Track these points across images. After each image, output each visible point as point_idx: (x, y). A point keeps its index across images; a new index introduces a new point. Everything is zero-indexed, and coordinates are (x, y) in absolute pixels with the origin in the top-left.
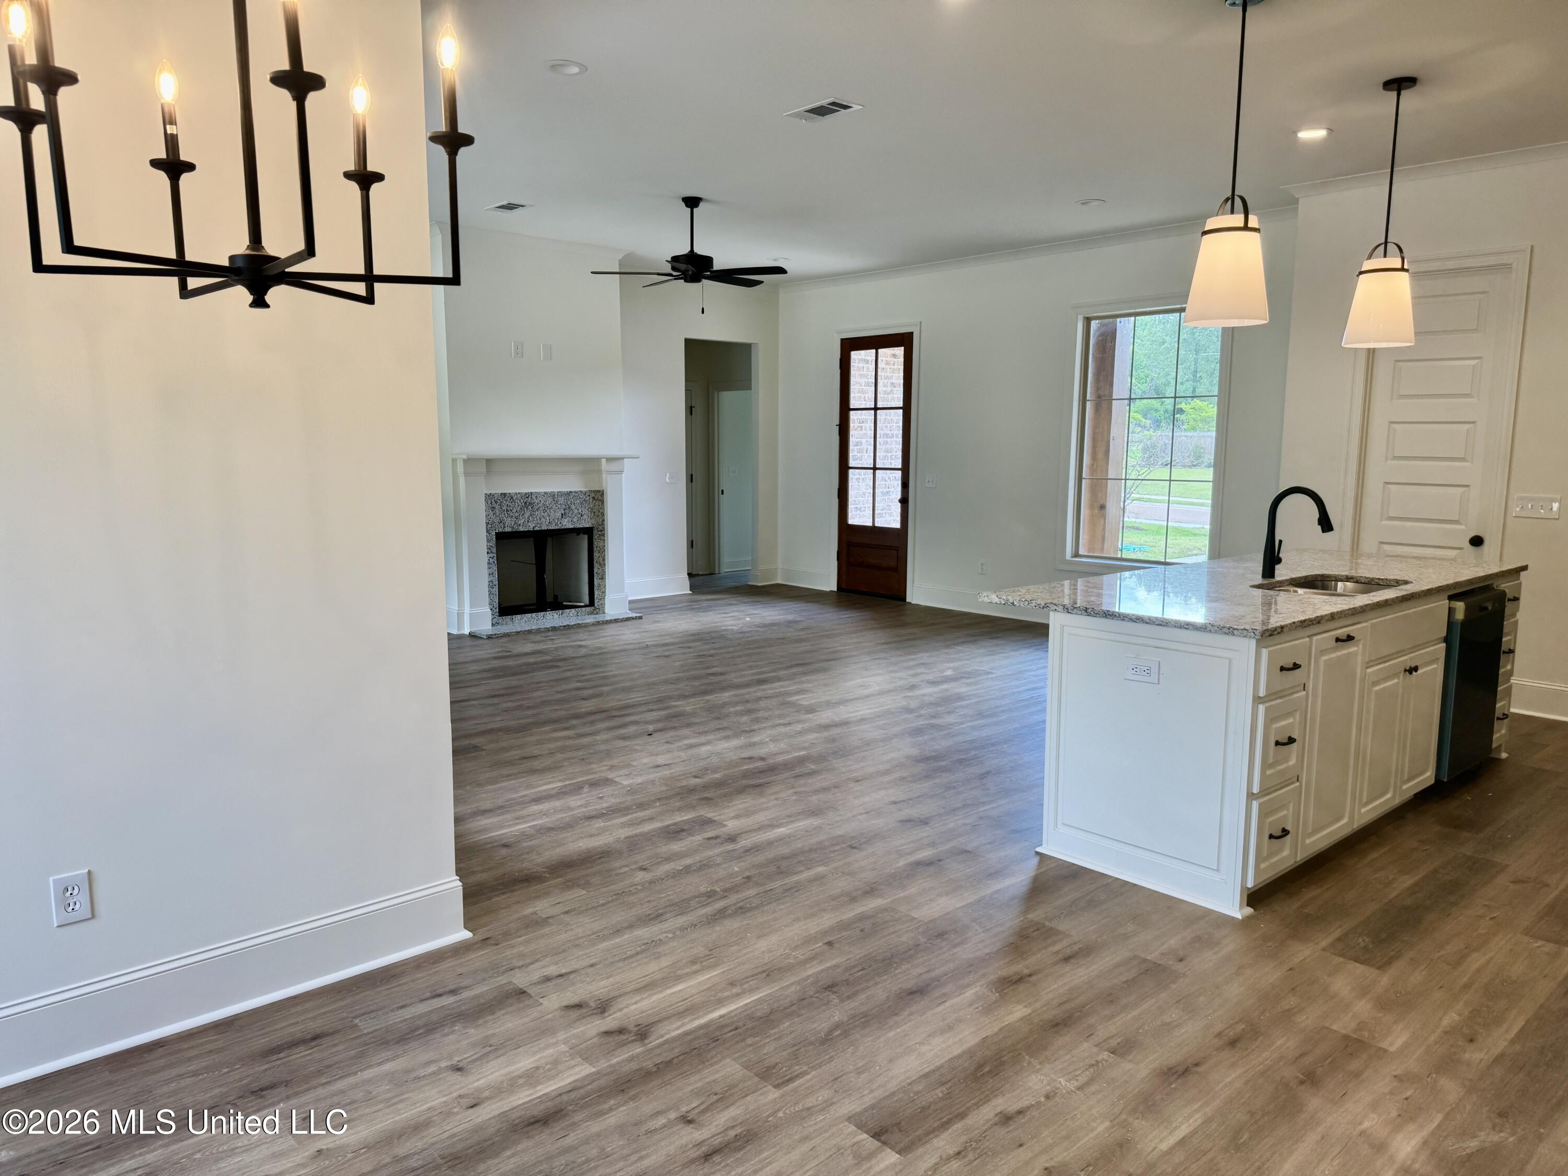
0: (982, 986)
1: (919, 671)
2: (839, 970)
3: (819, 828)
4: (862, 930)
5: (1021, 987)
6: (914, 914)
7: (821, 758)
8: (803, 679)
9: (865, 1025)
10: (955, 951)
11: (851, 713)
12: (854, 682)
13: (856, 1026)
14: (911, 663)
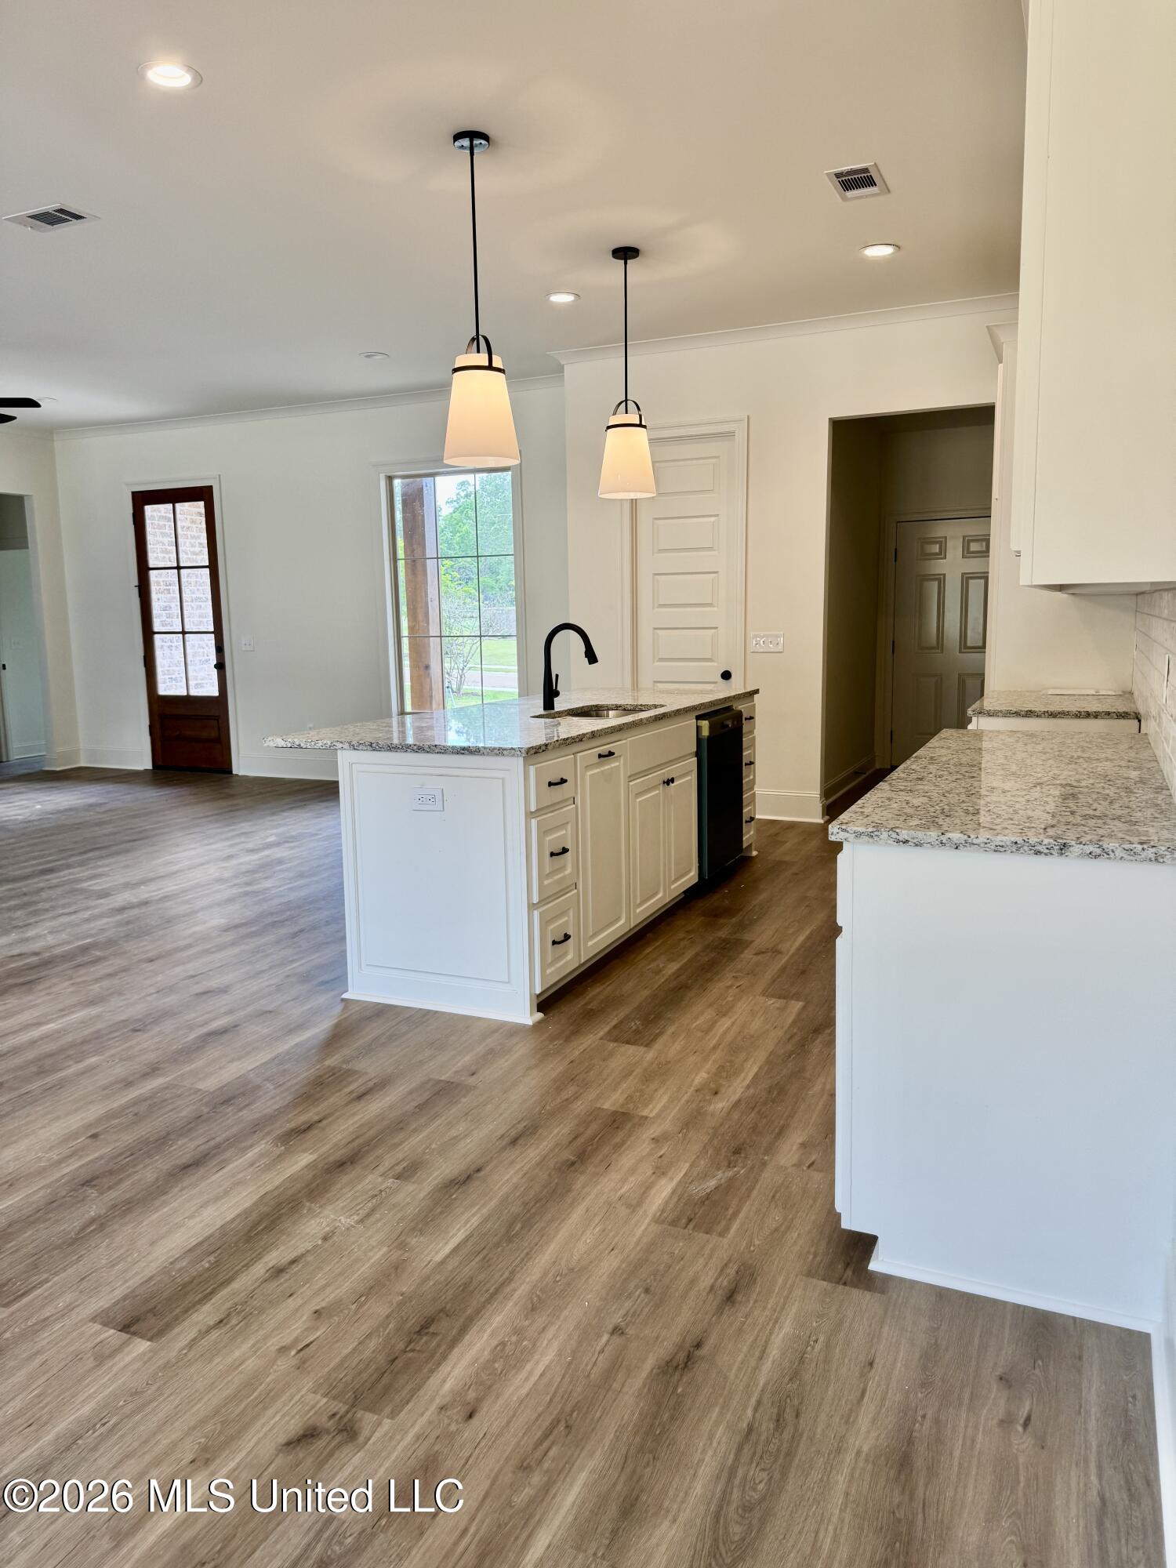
0: (266, 1143)
1: (237, 840)
2: (102, 1162)
3: (98, 1016)
4: (136, 1114)
5: (310, 1135)
6: (201, 1086)
7: (111, 943)
8: (99, 863)
9: (125, 1213)
10: (241, 1114)
11: (154, 891)
12: (160, 861)
13: (115, 1217)
14: (231, 834)
